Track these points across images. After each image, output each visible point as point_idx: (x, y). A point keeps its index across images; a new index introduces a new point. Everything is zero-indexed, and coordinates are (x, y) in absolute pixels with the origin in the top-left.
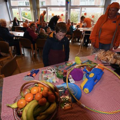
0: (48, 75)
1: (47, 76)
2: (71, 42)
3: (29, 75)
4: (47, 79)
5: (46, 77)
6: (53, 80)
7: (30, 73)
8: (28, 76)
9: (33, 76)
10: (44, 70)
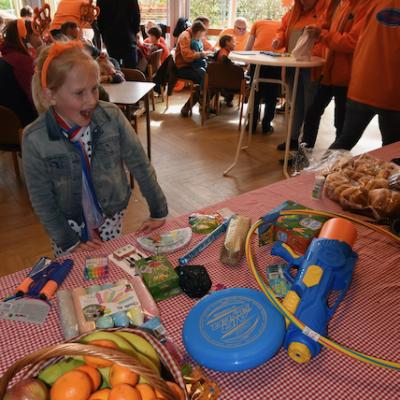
0: (102, 293)
1: (98, 296)
2: (200, 110)
3: (25, 290)
4: (102, 314)
5: (96, 302)
6: (129, 314)
7: (28, 281)
8: (20, 294)
9: (43, 298)
10: (95, 263)
